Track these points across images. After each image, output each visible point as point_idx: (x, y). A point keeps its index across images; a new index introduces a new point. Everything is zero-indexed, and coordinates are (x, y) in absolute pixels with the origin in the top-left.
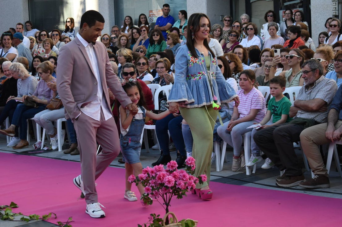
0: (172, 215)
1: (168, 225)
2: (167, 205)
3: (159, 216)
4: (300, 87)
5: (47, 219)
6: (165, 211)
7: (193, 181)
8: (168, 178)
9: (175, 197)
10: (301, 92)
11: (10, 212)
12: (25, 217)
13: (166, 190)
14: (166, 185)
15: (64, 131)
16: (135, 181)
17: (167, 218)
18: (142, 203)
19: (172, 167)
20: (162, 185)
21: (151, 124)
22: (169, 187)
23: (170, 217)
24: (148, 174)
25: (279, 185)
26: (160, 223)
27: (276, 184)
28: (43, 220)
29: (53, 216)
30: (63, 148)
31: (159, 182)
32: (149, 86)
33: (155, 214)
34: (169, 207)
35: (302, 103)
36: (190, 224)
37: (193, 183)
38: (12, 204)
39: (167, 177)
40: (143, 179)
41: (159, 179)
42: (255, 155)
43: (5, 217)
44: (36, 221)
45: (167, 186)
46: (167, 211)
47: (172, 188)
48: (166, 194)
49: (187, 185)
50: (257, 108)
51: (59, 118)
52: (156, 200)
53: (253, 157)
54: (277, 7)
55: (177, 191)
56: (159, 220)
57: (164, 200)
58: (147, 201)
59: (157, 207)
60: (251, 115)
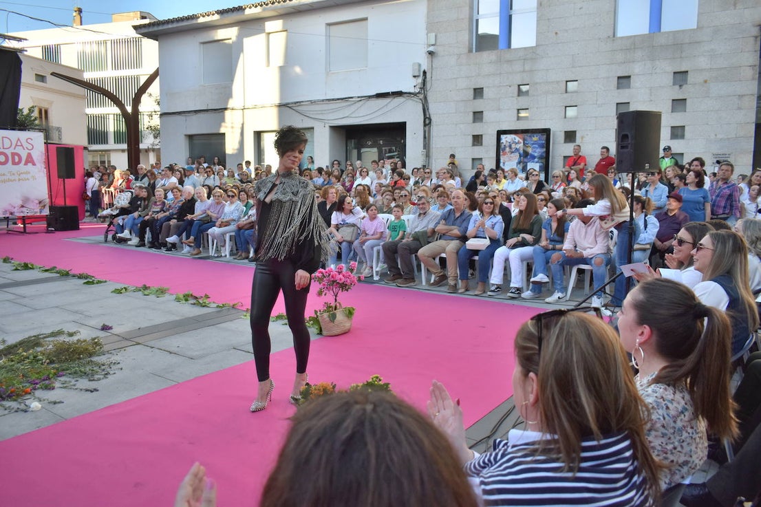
0: (339, 303)
1: (336, 311)
3: (330, 304)
4: (414, 215)
5: (235, 306)
6: (334, 301)
9: (342, 291)
10: (414, 219)
11: (207, 301)
12: (220, 305)
13: (336, 285)
17: (336, 305)
20: (334, 281)
23: (338, 304)
25: (399, 285)
27: (397, 284)
28: (233, 307)
29: (240, 304)
30: (230, 255)
31: (332, 279)
33: (327, 303)
34: (337, 297)
36: (351, 310)
38: (206, 295)
40: (319, 278)
41: (333, 277)
43: (203, 304)
44: (227, 308)
45: (338, 282)
46: (336, 300)
47: (342, 284)
48: (336, 288)
49: (351, 282)
50: (382, 230)
51: (227, 233)
52: (328, 292)
53: (380, 264)
54: (381, 158)
55: (344, 286)
56: (330, 307)
57: (334, 293)
58: (320, 293)
59: (329, 298)
60: (378, 236)
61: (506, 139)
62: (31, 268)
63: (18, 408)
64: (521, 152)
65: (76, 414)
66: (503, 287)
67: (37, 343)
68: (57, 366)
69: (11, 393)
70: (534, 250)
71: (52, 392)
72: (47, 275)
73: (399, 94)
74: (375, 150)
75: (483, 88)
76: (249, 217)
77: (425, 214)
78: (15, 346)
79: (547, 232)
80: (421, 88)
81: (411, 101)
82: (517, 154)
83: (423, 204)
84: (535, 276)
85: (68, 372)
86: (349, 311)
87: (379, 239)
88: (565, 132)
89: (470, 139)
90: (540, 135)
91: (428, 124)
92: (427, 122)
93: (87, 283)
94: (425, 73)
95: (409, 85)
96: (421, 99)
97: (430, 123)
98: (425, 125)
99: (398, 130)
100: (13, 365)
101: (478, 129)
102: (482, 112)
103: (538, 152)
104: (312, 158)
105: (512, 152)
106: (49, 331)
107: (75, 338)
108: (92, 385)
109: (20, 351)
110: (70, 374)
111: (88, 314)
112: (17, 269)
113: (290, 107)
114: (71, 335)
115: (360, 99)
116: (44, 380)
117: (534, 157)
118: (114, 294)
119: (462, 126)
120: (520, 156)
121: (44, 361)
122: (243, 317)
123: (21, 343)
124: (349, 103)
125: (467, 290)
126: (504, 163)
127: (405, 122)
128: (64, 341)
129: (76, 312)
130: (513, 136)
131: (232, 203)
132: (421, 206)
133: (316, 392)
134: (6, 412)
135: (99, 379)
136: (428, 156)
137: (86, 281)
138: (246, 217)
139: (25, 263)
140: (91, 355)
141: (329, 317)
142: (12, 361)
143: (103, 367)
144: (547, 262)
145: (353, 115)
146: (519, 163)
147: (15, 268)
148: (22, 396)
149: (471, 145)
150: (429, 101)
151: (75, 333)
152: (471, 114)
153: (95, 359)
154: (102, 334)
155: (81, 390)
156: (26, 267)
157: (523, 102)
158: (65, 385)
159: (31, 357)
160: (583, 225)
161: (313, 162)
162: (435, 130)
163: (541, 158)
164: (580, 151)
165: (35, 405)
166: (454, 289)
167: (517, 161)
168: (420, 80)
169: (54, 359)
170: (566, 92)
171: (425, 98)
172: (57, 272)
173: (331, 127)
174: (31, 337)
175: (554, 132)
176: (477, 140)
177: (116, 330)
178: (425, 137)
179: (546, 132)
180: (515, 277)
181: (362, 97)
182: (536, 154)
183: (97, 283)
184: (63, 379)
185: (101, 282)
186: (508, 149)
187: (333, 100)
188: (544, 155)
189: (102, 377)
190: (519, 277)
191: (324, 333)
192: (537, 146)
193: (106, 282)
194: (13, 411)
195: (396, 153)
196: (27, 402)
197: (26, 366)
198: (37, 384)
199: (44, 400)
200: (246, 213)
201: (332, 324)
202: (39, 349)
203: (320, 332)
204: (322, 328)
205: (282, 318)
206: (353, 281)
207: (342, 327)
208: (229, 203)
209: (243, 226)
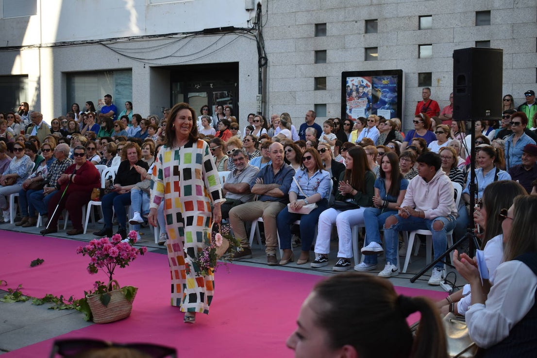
0: (116, 282)
1: (111, 291)
2: (111, 273)
3: (103, 283)
4: (229, 172)
6: (109, 279)
7: (135, 252)
8: (113, 250)
9: (118, 267)
10: (230, 176)
13: (110, 260)
14: (110, 255)
15: (16, 205)
16: (82, 252)
17: (111, 285)
18: (88, 271)
19: (117, 239)
20: (107, 255)
21: (97, 200)
22: (113, 258)
23: (113, 283)
24: (95, 246)
26: (104, 289)
29: (3, 283)
31: (106, 253)
33: (100, 282)
34: (113, 275)
35: (231, 186)
36: (131, 290)
37: (135, 254)
39: (112, 248)
40: (90, 250)
41: (106, 250)
45: (111, 256)
46: (111, 278)
47: (116, 258)
48: (110, 264)
49: (129, 256)
51: (12, 193)
52: (101, 269)
54: (211, 102)
56: (104, 287)
57: (109, 269)
58: (92, 270)
59: (102, 275)
61: (352, 82)
64: (370, 96)
66: (330, 257)
70: (365, 212)
73: (230, 30)
74: (204, 94)
75: (325, 24)
76: (37, 175)
77: (241, 171)
79: (380, 192)
80: (255, 23)
81: (244, 39)
82: (365, 99)
83: (241, 159)
84: (367, 244)
86: (128, 291)
88: (420, 74)
89: (312, 82)
90: (390, 77)
91: (263, 66)
92: (263, 62)
94: (259, 5)
95: (242, 20)
96: (255, 36)
97: (266, 63)
98: (260, 66)
99: (230, 71)
101: (320, 70)
102: (326, 51)
103: (388, 97)
104: (130, 104)
105: (360, 97)
113: (104, 45)
115: (185, 35)
117: (384, 103)
119: (302, 67)
120: (369, 102)
124: (173, 40)
125: (290, 261)
126: (351, 110)
127: (238, 62)
130: (360, 79)
131: (18, 158)
132: (238, 162)
136: (264, 101)
138: (34, 174)
141: (101, 299)
144: (381, 227)
145: (178, 54)
146: (368, 109)
149: (313, 88)
150: (265, 38)
152: (313, 53)
157: (371, 40)
160: (424, 182)
161: (131, 108)
162: (272, 72)
163: (392, 103)
164: (430, 95)
166: (274, 260)
167: (365, 107)
168: (254, 14)
170: (420, 28)
171: (260, 34)
173: (152, 68)
175: (406, 73)
176: (320, 83)
178: (260, 80)
179: (398, 74)
180: (343, 246)
181: (188, 33)
182: (387, 100)
186: (354, 94)
187: (154, 36)
188: (396, 100)
190: (348, 246)
191: (95, 319)
192: (387, 90)
195: (229, 99)
200: (35, 169)
201: (103, 309)
203: (91, 319)
204: (93, 314)
205: (50, 301)
206: (132, 255)
207: (118, 312)
208: (15, 157)
209: (30, 185)
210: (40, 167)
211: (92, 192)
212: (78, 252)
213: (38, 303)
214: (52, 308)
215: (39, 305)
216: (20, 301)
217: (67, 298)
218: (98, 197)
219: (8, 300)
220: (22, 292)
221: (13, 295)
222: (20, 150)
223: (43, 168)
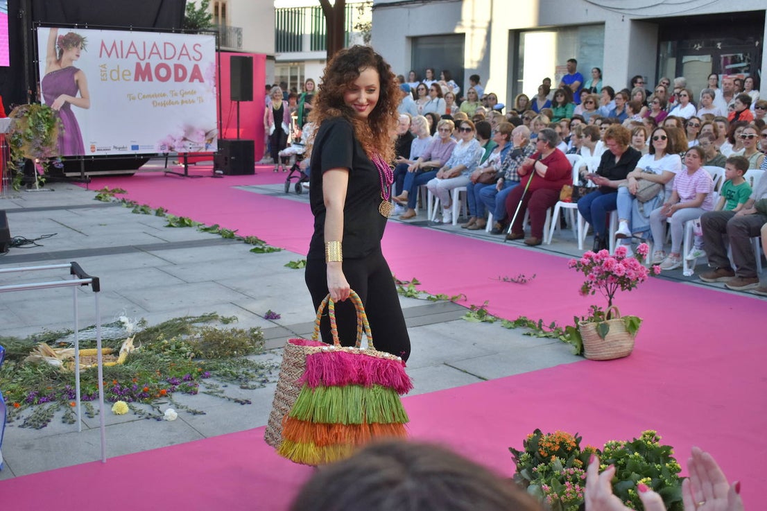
0: (616, 309)
1: (610, 321)
2: (611, 297)
3: (600, 308)
5: (455, 300)
6: (608, 304)
7: (645, 272)
8: (617, 266)
9: (619, 289)
11: (414, 289)
12: (432, 297)
13: (612, 279)
14: (615, 273)
16: (576, 266)
17: (610, 312)
18: (579, 291)
19: (621, 253)
20: (609, 273)
21: (569, 201)
22: (617, 277)
23: (613, 311)
24: (591, 260)
25: (729, 287)
26: (601, 317)
27: (725, 286)
28: (452, 301)
29: (463, 297)
30: (459, 221)
31: (606, 269)
32: (567, 156)
33: (596, 306)
34: (612, 299)
36: (635, 321)
38: (414, 280)
39: (616, 264)
40: (585, 265)
41: (607, 265)
42: (698, 248)
43: (409, 294)
44: (443, 301)
45: (615, 275)
46: (610, 303)
47: (620, 277)
48: (611, 284)
49: (638, 276)
50: (704, 191)
51: (455, 187)
52: (599, 289)
53: (694, 250)
55: (625, 283)
56: (601, 314)
57: (608, 291)
58: (585, 290)
59: (599, 298)
60: (697, 200)
62: (187, 225)
63: (150, 414)
65: (219, 433)
67: (183, 329)
68: (203, 362)
69: (144, 392)
71: (193, 398)
72: (207, 235)
74: (707, 59)
76: (490, 164)
78: (156, 330)
85: (216, 372)
86: (632, 321)
87: (697, 206)
93: (255, 250)
99: (751, 24)
100: (150, 356)
104: (599, 70)
106: (198, 314)
107: (229, 327)
108: (244, 395)
109: (161, 337)
110: (218, 375)
111: (250, 294)
112: (170, 226)
114: (226, 321)
116: (185, 380)
118: (289, 269)
121: (188, 354)
122: (464, 317)
123: (164, 327)
127: (765, 11)
128: (216, 330)
129: (237, 290)
131: (466, 141)
133: (548, 445)
134: (136, 417)
135: (254, 388)
137: (253, 247)
138: (486, 163)
139: (181, 218)
140: (247, 352)
141: (597, 329)
142: (151, 350)
143: (261, 371)
145: (672, 1)
147: (168, 224)
148: (155, 397)
151: (231, 319)
153: (252, 358)
154: (266, 324)
155: (229, 399)
156: (182, 223)
158: (210, 390)
159: (173, 347)
165: (170, 413)
169: (201, 353)
172: (220, 233)
173: (633, 21)
174: (176, 320)
177: (285, 320)
183: (268, 252)
184: (208, 381)
185: (274, 250)
189: (257, 384)
191: (588, 354)
193: (279, 250)
194: (144, 416)
195: (744, 64)
196: (162, 407)
197: (164, 359)
198: (176, 384)
199: (182, 408)
200: (486, 157)
201: (599, 341)
202: (184, 337)
203: (581, 353)
204: (584, 347)
205: (524, 325)
206: (641, 275)
207: (617, 348)
208: (461, 141)
209: (479, 178)
210: (492, 154)
211: (561, 190)
212: (571, 266)
213: (509, 327)
214: (529, 335)
215: (510, 328)
216: (486, 321)
217: (547, 323)
218: (570, 197)
219: (472, 318)
220: (489, 310)
221: (478, 313)
222: (468, 130)
223: (495, 156)
